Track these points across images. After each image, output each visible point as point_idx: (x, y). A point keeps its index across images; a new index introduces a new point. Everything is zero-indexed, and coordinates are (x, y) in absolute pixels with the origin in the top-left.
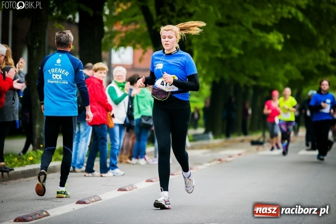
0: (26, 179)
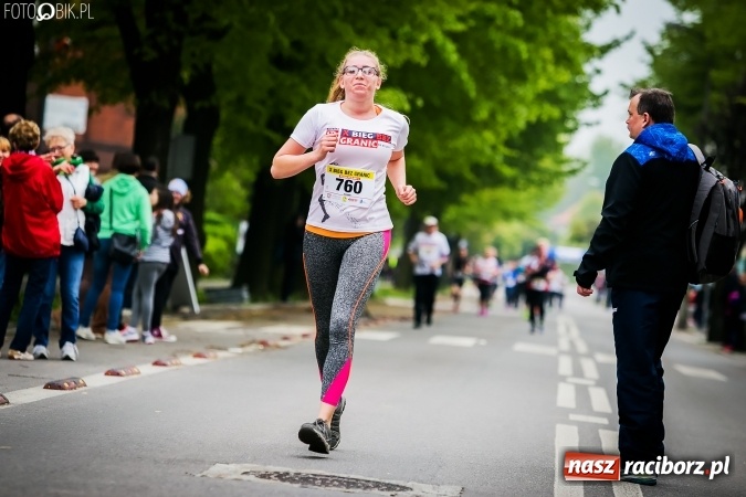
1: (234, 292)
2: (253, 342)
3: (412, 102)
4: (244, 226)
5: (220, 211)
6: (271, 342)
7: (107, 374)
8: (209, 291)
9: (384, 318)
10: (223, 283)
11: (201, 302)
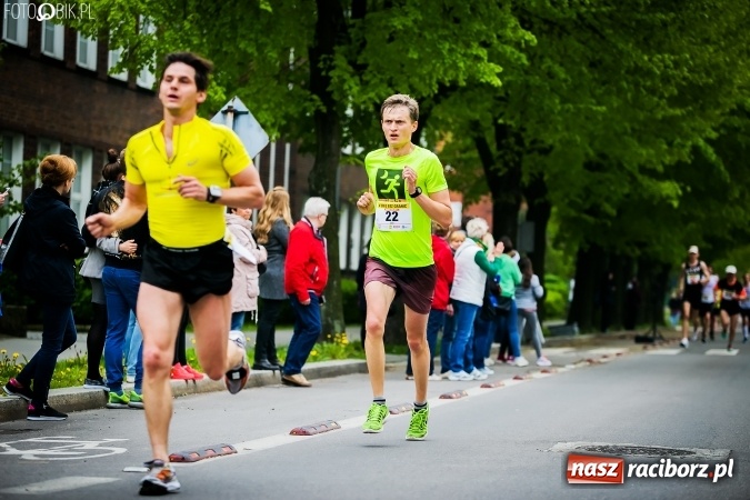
1: (568, 328)
2: (582, 361)
3: (683, 189)
4: (573, 283)
5: (555, 273)
6: (595, 360)
7: (482, 387)
8: (551, 328)
9: (673, 340)
10: (561, 322)
11: (545, 336)
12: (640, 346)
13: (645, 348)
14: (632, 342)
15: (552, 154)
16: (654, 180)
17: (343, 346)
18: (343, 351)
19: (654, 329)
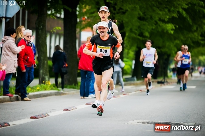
0: (36, 99)
1: (132, 78)
2: (138, 90)
3: (175, 27)
4: (134, 62)
5: (127, 58)
6: (143, 90)
8: (126, 78)
9: (172, 82)
10: (129, 76)
11: (124, 81)
12: (159, 85)
13: (161, 86)
14: (156, 84)
15: (126, 14)
16: (164, 23)
17: (49, 86)
18: (49, 87)
19: (164, 78)
